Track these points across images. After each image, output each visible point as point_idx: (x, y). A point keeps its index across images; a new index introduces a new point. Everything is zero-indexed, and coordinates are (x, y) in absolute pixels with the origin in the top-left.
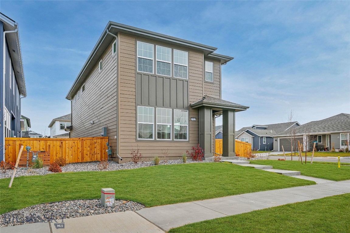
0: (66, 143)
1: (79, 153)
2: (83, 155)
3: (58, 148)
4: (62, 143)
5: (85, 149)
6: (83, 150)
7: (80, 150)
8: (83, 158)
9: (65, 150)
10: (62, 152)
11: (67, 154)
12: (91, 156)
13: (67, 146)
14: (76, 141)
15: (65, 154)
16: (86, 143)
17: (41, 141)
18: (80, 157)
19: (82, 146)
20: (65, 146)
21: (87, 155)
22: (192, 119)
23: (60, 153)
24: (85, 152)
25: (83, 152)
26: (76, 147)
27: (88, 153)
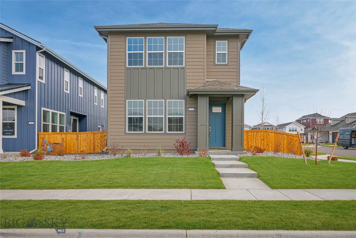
0: (81, 136)
1: (91, 145)
2: (95, 146)
3: (75, 140)
4: (78, 136)
5: (96, 141)
6: (94, 142)
7: (92, 142)
8: (94, 149)
9: (81, 142)
10: (78, 143)
11: (82, 146)
12: (101, 148)
13: (82, 139)
14: (89, 134)
15: (81, 146)
16: (97, 136)
17: (62, 135)
18: (92, 148)
19: (94, 139)
20: (81, 139)
21: (98, 147)
22: (190, 109)
23: (77, 144)
24: (96, 144)
25: (95, 144)
26: (89, 139)
27: (99, 145)
